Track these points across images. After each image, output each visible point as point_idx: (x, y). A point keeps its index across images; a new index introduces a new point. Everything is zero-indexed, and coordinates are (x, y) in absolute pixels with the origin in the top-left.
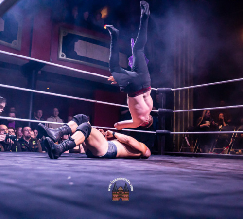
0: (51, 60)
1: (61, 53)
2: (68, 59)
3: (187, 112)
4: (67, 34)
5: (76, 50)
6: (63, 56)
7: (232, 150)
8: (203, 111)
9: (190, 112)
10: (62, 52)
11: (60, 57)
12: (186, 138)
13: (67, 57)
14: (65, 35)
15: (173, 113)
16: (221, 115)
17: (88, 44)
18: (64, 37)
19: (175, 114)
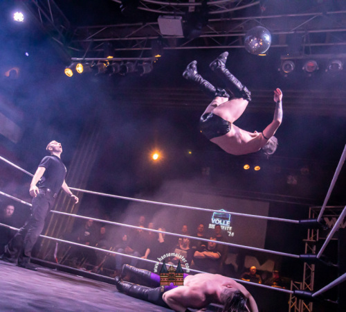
3: (67, 216)
7: (102, 269)
8: (88, 220)
9: (71, 217)
12: (57, 244)
15: (52, 213)
19: (53, 215)
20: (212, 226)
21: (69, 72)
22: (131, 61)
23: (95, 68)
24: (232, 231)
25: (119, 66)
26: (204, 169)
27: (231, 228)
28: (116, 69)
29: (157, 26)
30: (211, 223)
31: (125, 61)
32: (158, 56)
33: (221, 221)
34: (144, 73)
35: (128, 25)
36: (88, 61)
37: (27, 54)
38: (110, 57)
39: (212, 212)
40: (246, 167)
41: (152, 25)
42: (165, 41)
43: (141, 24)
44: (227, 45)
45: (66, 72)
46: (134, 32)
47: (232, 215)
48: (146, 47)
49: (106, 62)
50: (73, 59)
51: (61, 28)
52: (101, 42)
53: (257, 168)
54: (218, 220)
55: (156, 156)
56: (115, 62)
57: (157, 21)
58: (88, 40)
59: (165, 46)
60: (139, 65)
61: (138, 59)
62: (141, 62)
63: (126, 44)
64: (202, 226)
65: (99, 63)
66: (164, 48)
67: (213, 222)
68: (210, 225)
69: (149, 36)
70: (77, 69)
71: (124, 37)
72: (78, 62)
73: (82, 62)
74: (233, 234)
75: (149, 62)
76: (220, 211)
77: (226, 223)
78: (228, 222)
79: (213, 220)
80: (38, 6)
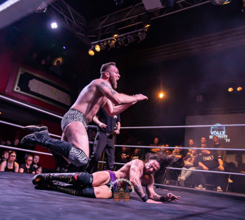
0: (6, 91)
1: (16, 86)
2: (21, 92)
4: (24, 73)
5: (29, 86)
6: (17, 89)
10: (18, 85)
11: (15, 90)
13: (21, 91)
14: (22, 73)
16: (137, 150)
17: (41, 83)
18: (21, 75)
20: (211, 137)
21: (91, 53)
22: (130, 34)
23: (108, 46)
24: (228, 138)
25: (122, 40)
26: (198, 98)
27: (226, 136)
28: (121, 43)
29: (143, 5)
30: (211, 135)
31: (126, 36)
32: (148, 26)
33: (218, 132)
34: (141, 40)
35: (124, 10)
36: (102, 42)
37: (64, 48)
38: (115, 36)
39: (210, 127)
40: (230, 90)
41: (139, 5)
42: (151, 13)
43: (132, 6)
44: (197, 3)
45: (90, 53)
46: (128, 14)
47: (226, 127)
48: (138, 22)
49: (113, 40)
50: (93, 43)
51: (81, 24)
52: (108, 27)
53: (239, 89)
54: (215, 132)
55: (161, 95)
56: (120, 38)
57: (141, 1)
58: (99, 28)
59: (152, 18)
60: (136, 35)
61: (135, 31)
62: (137, 33)
63: (124, 23)
64: (203, 138)
65: (109, 42)
66: (151, 19)
67: (212, 134)
68: (210, 136)
69: (139, 13)
70: (96, 49)
71: (122, 19)
72: (96, 44)
73: (98, 44)
74: (229, 140)
75: (142, 31)
76: (215, 125)
77: (222, 133)
78: (224, 132)
79: (212, 133)
80: (64, 15)
